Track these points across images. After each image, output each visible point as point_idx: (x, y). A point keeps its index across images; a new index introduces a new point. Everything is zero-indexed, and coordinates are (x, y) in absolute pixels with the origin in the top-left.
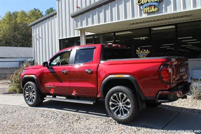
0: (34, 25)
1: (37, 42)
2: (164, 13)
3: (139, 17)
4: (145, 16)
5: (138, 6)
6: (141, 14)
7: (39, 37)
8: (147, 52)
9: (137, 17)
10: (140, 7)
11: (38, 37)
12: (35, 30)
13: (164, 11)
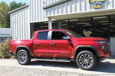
0: (12, 13)
1: (14, 24)
2: (106, 9)
3: (89, 11)
4: (93, 10)
5: (89, 4)
6: (91, 9)
7: (16, 21)
8: (90, 32)
9: (88, 10)
10: (90, 5)
11: (14, 21)
12: (12, 17)
13: (106, 8)
